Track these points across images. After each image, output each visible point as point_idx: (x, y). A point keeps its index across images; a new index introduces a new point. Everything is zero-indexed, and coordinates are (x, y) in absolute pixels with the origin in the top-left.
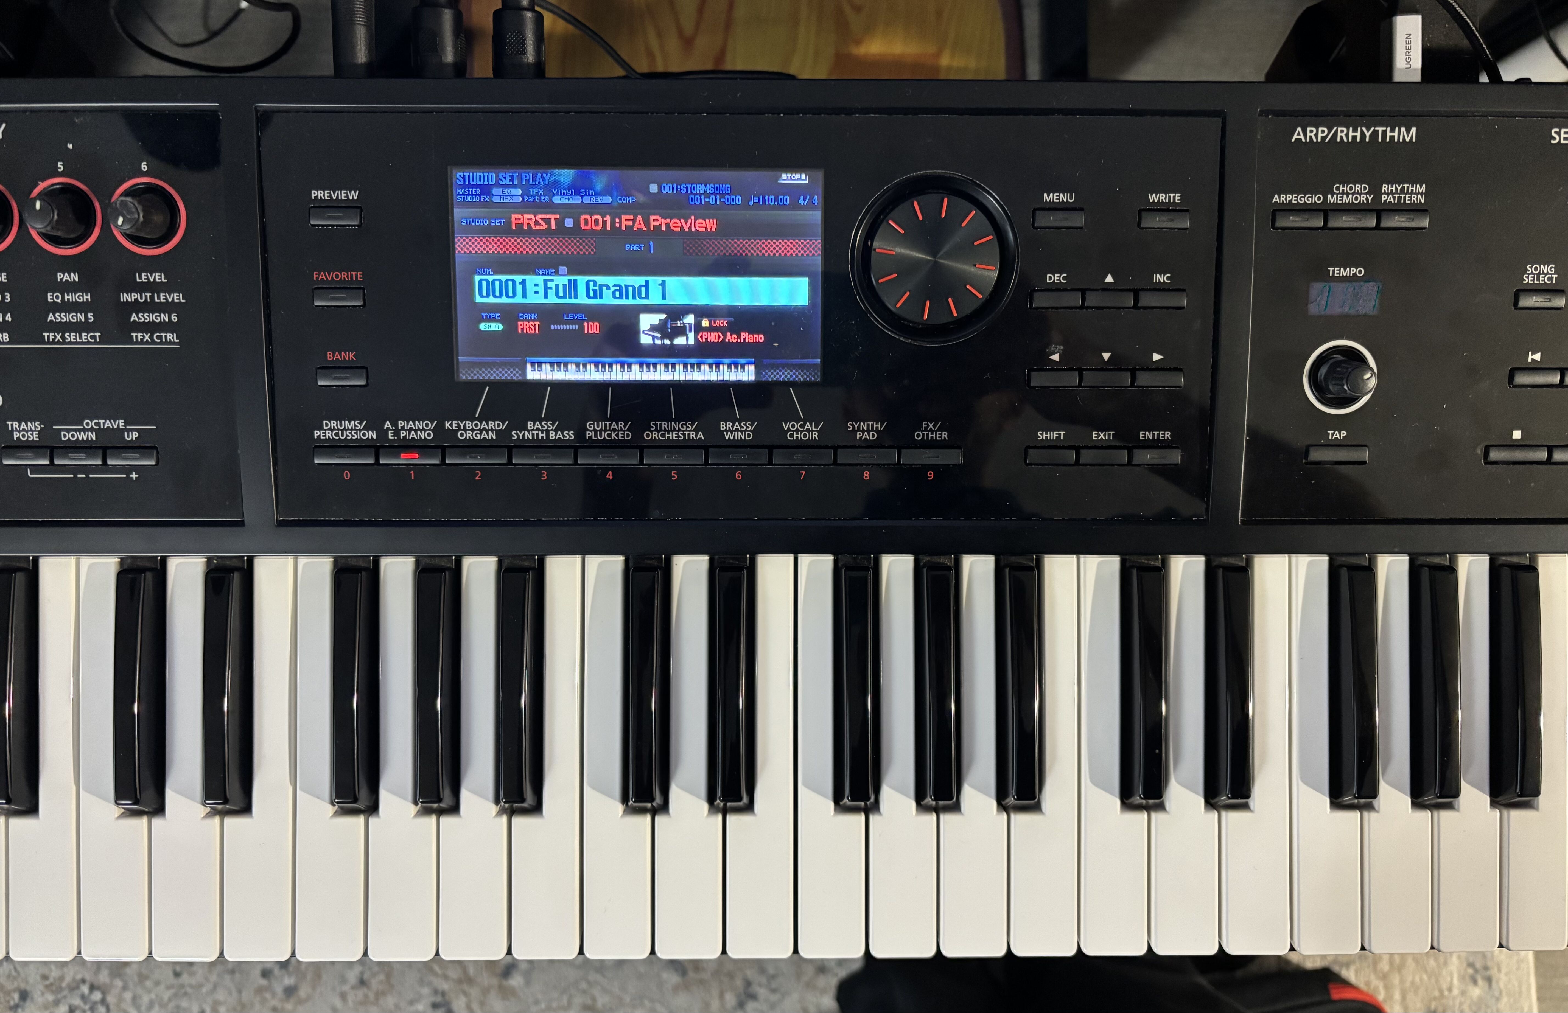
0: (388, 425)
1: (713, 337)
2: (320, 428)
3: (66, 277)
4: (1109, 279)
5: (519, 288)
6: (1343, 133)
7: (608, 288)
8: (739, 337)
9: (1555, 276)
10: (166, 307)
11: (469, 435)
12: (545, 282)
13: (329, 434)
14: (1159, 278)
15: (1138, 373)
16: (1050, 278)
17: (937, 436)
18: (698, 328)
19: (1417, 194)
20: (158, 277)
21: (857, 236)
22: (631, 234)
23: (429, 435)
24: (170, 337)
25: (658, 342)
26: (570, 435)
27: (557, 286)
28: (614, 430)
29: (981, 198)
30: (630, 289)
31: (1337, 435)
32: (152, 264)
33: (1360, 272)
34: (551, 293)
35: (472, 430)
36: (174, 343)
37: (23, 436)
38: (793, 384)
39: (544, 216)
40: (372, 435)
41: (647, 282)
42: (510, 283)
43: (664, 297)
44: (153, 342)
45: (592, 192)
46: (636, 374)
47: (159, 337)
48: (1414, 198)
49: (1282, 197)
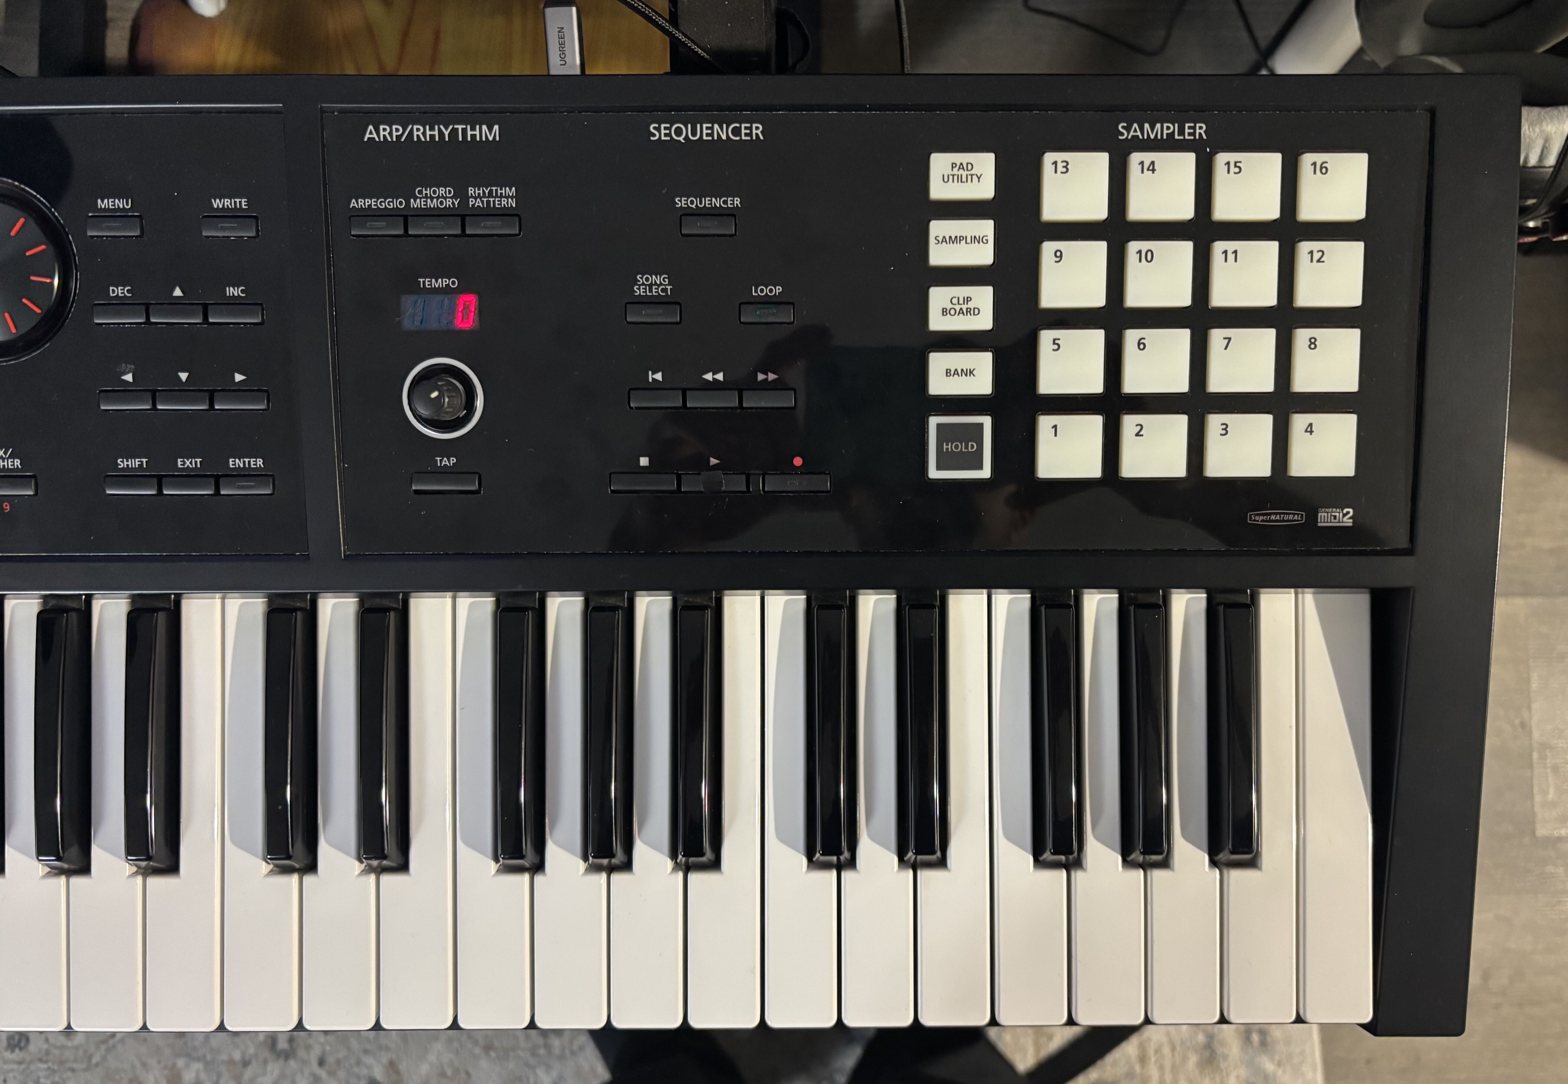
4: (178, 292)
6: (418, 131)
9: (669, 287)
14: (233, 291)
15: (217, 395)
16: (113, 291)
17: (9, 464)
19: (507, 197)
31: (445, 461)
33: (453, 283)
48: (504, 202)
49: (361, 202)
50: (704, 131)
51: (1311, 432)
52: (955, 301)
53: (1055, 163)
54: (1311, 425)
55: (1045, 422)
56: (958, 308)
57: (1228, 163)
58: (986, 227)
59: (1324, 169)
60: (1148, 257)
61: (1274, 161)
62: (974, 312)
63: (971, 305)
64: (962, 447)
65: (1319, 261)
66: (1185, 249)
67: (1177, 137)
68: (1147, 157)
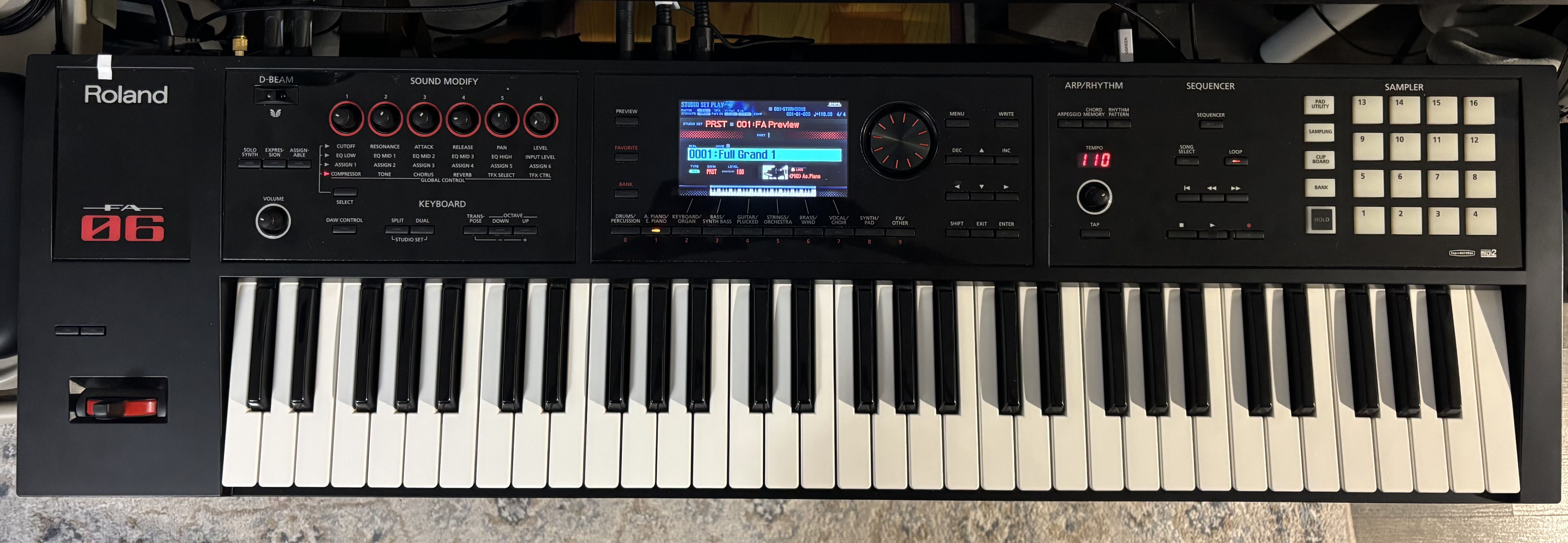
0: (646, 216)
1: (797, 176)
2: (614, 218)
3: (501, 148)
4: (982, 151)
5: (708, 154)
6: (1088, 85)
7: (748, 154)
8: (809, 176)
9: (1194, 151)
10: (547, 162)
11: (683, 221)
12: (720, 151)
13: (618, 220)
14: (1005, 151)
15: (997, 194)
16: (954, 150)
17: (903, 223)
18: (790, 172)
19: (1125, 112)
20: (544, 148)
21: (864, 130)
22: (760, 130)
23: (665, 221)
24: (547, 175)
25: (771, 178)
26: (729, 222)
27: (725, 153)
28: (750, 219)
29: (920, 113)
30: (759, 154)
31: (1094, 224)
32: (541, 142)
33: (1101, 148)
34: (722, 156)
35: (685, 219)
36: (549, 178)
37: (474, 221)
38: (834, 198)
39: (721, 122)
40: (638, 221)
41: (766, 151)
42: (704, 152)
43: (774, 158)
44: (539, 178)
45: (742, 111)
46: (760, 193)
47: (542, 175)
48: (1124, 114)
49: (1062, 113)
50: (1209, 86)
51: (1476, 215)
52: (1318, 157)
53: (1360, 100)
54: (1476, 212)
55: (1359, 210)
56: (1320, 160)
57: (1434, 101)
58: (1331, 127)
59: (1476, 103)
60: (1401, 140)
61: (1454, 100)
62: (1327, 162)
63: (1325, 159)
64: (1323, 220)
65: (1476, 142)
66: (1417, 137)
67: (1410, 90)
68: (1400, 98)
